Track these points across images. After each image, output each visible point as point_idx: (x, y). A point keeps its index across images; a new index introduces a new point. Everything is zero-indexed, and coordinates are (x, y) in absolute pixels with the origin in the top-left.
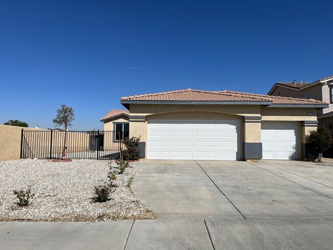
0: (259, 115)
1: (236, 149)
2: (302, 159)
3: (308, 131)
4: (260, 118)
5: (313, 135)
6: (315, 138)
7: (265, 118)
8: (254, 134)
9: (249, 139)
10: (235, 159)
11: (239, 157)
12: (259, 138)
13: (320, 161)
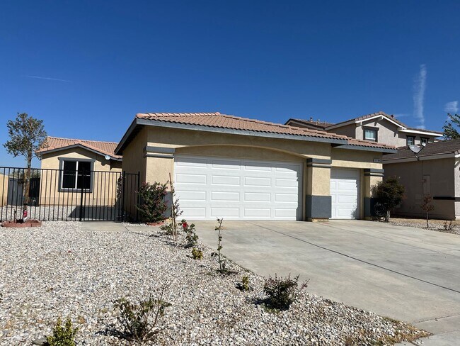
0: (329, 158)
1: (295, 204)
2: (364, 219)
3: (375, 181)
4: (329, 162)
5: (381, 187)
6: (386, 190)
7: (336, 163)
8: (323, 182)
9: (316, 191)
10: (295, 218)
11: (300, 216)
12: (328, 189)
13: (386, 221)
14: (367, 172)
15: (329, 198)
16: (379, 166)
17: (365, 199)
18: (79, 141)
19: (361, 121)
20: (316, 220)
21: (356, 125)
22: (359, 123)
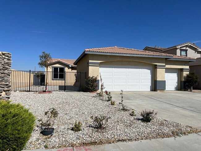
0: (164, 64)
1: (150, 84)
2: (181, 90)
3: (185, 74)
4: (165, 66)
5: (188, 76)
6: (191, 78)
7: (167, 66)
8: (161, 75)
9: (159, 79)
10: (150, 90)
11: (152, 89)
12: (164, 78)
13: (191, 91)
14: (182, 70)
15: (165, 81)
16: (188, 67)
17: (181, 82)
18: (59, 60)
19: (179, 47)
20: (159, 91)
21: (177, 49)
22: (178, 48)
